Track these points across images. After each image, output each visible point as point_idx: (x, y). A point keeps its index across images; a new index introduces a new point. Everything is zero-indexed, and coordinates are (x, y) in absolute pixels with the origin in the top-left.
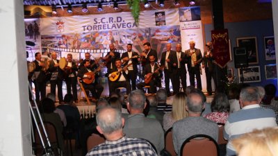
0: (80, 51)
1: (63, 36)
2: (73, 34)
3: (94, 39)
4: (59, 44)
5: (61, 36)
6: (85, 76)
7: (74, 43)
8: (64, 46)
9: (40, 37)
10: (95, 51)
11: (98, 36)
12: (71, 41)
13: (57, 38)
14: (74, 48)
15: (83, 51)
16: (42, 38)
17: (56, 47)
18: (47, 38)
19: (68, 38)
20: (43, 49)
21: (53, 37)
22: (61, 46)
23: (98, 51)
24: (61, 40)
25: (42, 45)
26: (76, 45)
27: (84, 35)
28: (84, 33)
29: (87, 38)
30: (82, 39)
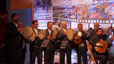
0: (89, 21)
1: (74, 7)
2: (82, 5)
3: (103, 10)
4: (70, 15)
5: (71, 7)
6: (98, 44)
7: (83, 13)
8: (74, 17)
9: (52, 8)
10: (104, 21)
11: (107, 6)
12: (80, 12)
13: (68, 9)
14: (83, 18)
15: (92, 21)
16: (54, 9)
17: (66, 17)
18: (58, 9)
19: (78, 9)
20: (54, 19)
21: (64, 8)
22: (71, 17)
23: (107, 22)
24: (72, 11)
25: (54, 16)
26: (85, 16)
27: (94, 6)
28: (94, 4)
29: (96, 9)
30: (91, 9)
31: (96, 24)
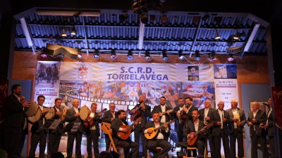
0: (102, 101)
1: (85, 83)
2: (96, 81)
3: (119, 90)
4: (80, 92)
5: (82, 82)
6: (121, 129)
7: (96, 91)
8: (85, 94)
9: (58, 82)
10: (119, 102)
11: (124, 86)
12: (93, 90)
13: (78, 84)
14: (96, 97)
15: (106, 101)
16: (61, 84)
17: (76, 94)
18: (66, 84)
19: (91, 85)
20: (60, 95)
21: (74, 84)
22: (82, 94)
23: (123, 103)
24: (83, 87)
25: (60, 91)
26: (99, 94)
27: (109, 84)
28: (109, 82)
29: (112, 88)
30: (106, 88)
31: (112, 105)
